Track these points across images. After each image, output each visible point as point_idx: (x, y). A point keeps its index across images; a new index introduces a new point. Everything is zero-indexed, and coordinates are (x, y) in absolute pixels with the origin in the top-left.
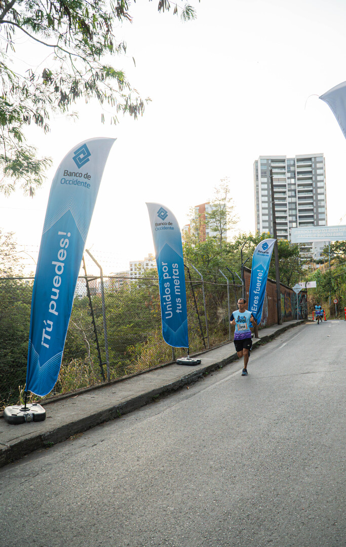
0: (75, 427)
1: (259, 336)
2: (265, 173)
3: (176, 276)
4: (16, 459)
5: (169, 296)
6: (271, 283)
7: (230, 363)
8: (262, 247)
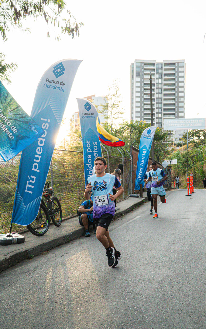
0: (45, 247)
1: (143, 196)
3: (95, 150)
4: (13, 265)
5: (91, 164)
7: (128, 213)
8: (147, 132)
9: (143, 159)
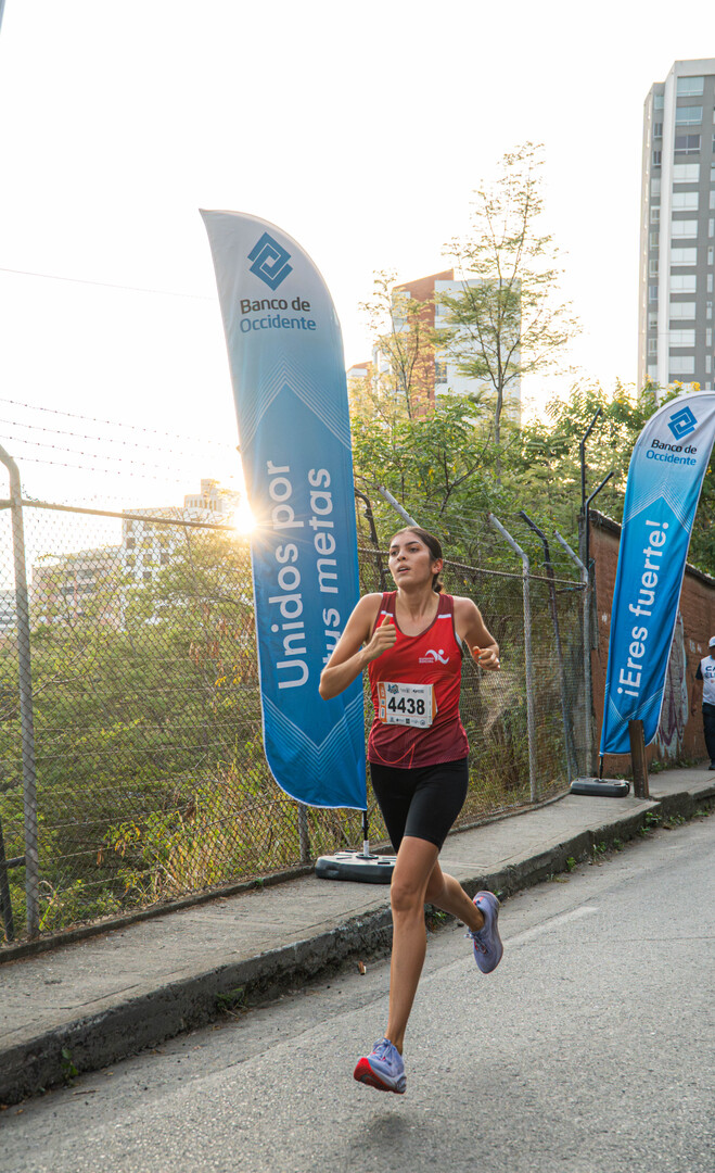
1: (652, 790)
2: (694, 140)
3: (320, 518)
5: (297, 598)
6: (699, 586)
7: (534, 885)
8: (671, 425)
9: (649, 580)
